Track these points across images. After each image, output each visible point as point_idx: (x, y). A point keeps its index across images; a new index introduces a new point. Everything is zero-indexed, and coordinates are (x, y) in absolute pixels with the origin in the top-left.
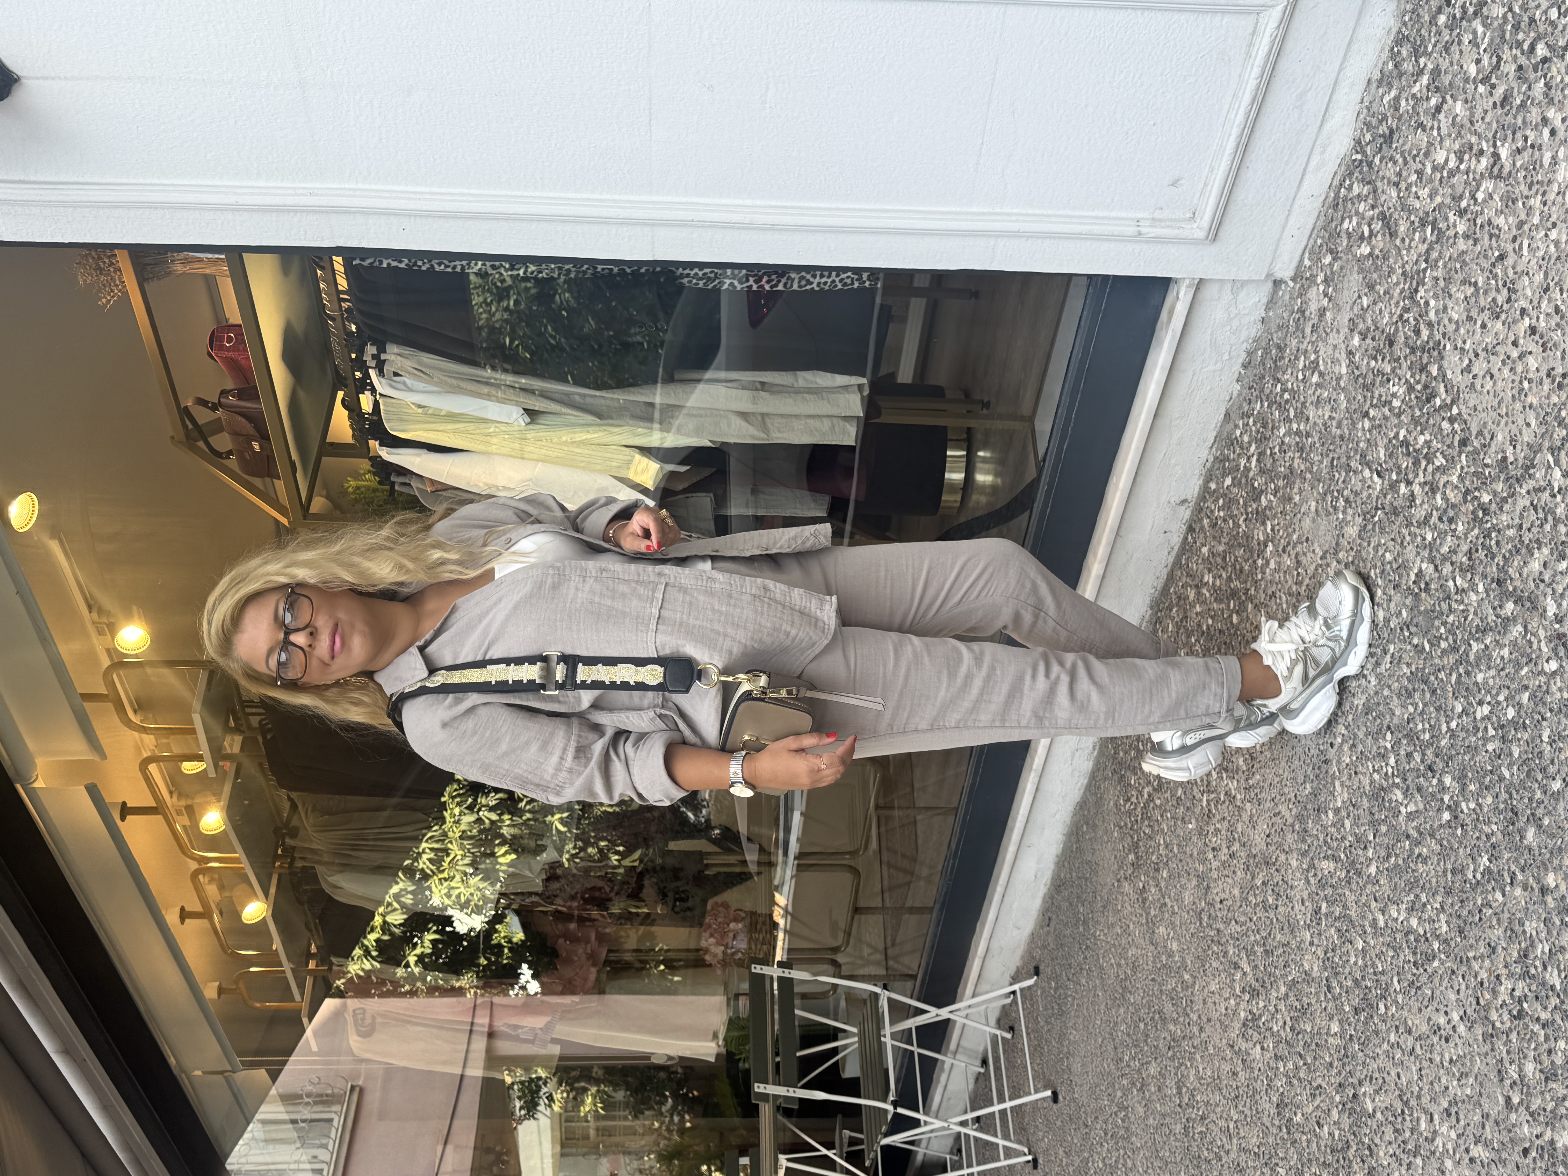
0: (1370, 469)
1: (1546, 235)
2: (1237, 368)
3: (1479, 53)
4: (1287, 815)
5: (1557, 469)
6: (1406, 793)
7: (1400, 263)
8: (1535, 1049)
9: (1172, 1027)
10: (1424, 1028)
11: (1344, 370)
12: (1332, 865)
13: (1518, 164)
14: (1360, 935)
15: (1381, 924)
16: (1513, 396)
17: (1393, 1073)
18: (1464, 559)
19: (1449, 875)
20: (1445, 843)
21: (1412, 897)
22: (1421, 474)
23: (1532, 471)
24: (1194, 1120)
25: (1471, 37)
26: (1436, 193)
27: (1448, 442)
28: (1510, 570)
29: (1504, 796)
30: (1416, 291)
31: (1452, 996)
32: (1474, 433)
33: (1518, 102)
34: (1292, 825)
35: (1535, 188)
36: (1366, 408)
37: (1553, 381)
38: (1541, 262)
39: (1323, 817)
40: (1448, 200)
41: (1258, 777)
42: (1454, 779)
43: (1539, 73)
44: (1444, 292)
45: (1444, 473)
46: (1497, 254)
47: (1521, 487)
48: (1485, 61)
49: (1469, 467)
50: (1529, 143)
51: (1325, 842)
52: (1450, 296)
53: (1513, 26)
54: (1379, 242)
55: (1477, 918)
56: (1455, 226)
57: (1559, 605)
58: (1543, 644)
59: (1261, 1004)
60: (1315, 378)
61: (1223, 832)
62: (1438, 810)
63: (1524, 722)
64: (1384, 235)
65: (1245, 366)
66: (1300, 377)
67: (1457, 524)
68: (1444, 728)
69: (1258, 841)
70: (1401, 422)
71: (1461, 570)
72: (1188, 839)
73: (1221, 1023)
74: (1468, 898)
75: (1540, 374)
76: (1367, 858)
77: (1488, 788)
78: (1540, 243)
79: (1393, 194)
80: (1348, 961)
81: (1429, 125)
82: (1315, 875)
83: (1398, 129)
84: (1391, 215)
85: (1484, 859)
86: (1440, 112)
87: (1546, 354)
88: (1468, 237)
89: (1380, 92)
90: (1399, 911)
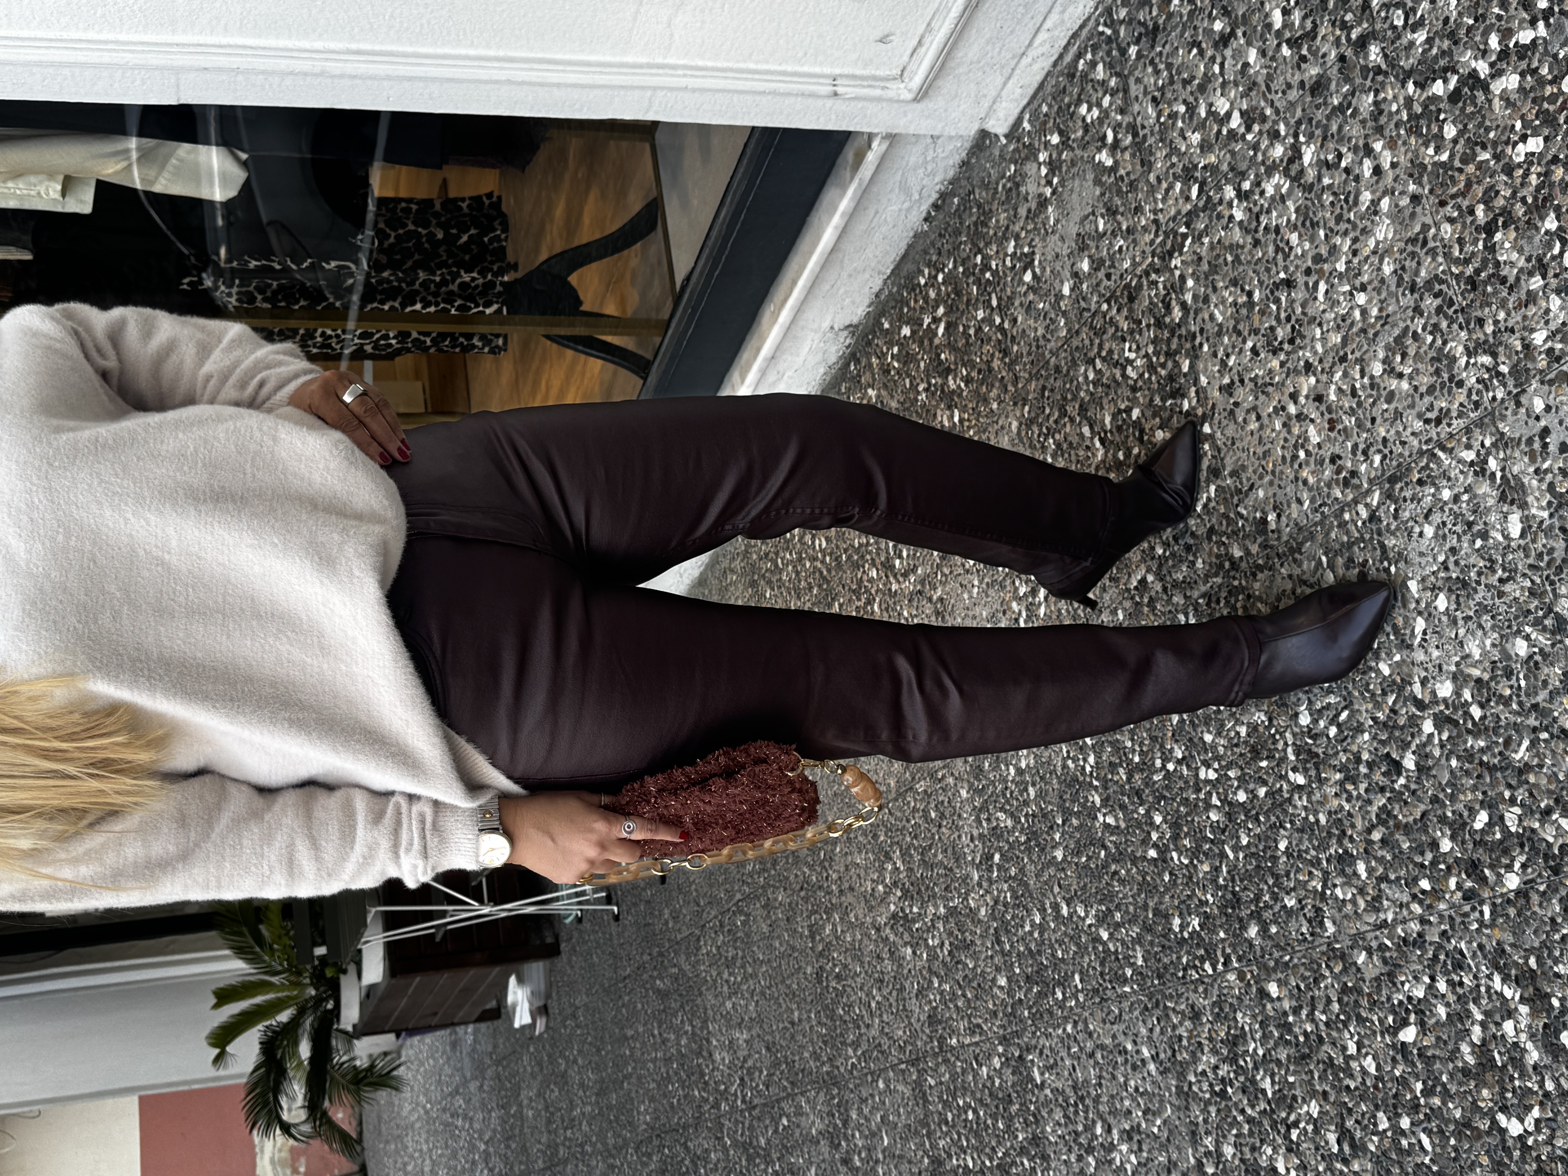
0: (1091, 427)
1: (1351, 294)
2: (925, 207)
5: (1331, 574)
6: (1105, 801)
7: (1151, 207)
8: (1237, 1136)
10: (1108, 1041)
11: (1066, 291)
12: (1009, 823)
13: (1326, 181)
14: (1038, 910)
15: (1065, 912)
16: (1284, 458)
17: (1068, 1062)
19: (1151, 913)
20: (1148, 878)
21: (1104, 908)
23: (1297, 557)
24: (829, 973)
26: (1210, 148)
29: (1225, 873)
30: (1171, 254)
31: (1144, 1031)
32: (1229, 469)
33: (1335, 102)
35: (1343, 226)
36: (1091, 354)
37: (1338, 472)
38: (1339, 321)
40: (1225, 167)
42: (1165, 821)
43: (1368, 83)
44: (1206, 278)
46: (1282, 275)
47: (1282, 565)
48: (1296, 18)
50: (1343, 164)
51: (1004, 794)
52: (1215, 288)
54: (1128, 164)
55: (1180, 974)
56: (1230, 205)
57: (1315, 721)
58: (1290, 750)
60: (1028, 277)
62: (1144, 841)
63: (1257, 815)
64: (1133, 156)
65: (935, 206)
66: (1008, 263)
67: (1196, 557)
68: (1158, 763)
70: (1135, 398)
73: (867, 901)
74: (1170, 948)
75: (1321, 452)
76: (1053, 839)
77: (1206, 854)
78: (1342, 298)
79: (1150, 110)
80: (1022, 927)
81: (1210, 53)
82: (988, 820)
83: (1164, 29)
84: (1145, 136)
85: (1196, 922)
86: (1226, 46)
87: (1332, 435)
88: (1247, 231)
90: (1087, 913)
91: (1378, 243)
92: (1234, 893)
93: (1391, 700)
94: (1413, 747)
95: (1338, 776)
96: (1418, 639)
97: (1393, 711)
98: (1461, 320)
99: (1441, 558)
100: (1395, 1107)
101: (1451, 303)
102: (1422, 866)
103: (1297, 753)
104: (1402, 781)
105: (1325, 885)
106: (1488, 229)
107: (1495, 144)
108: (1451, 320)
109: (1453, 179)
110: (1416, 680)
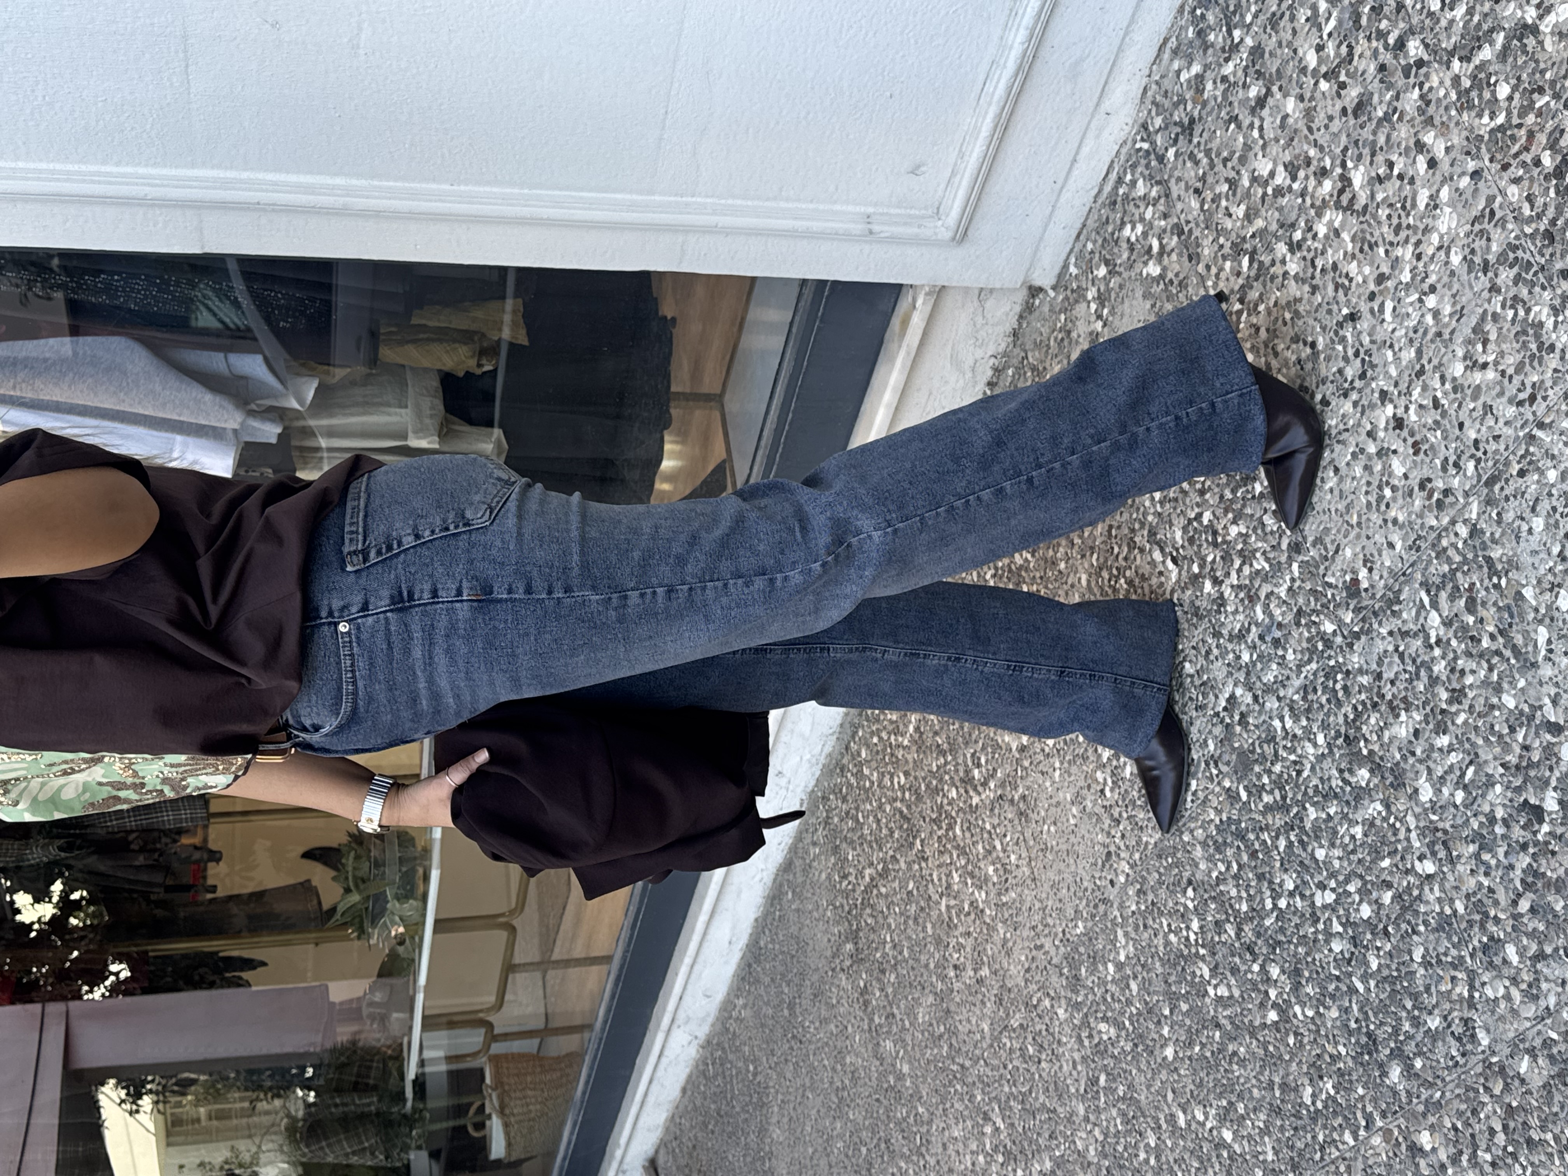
0: (1162, 550)
1: (1420, 300)
2: (981, 384)
3: (1321, 37)
4: (1053, 952)
5: (1434, 614)
6: (1214, 970)
9: (903, 1164)
12: (1113, 1032)
13: (1380, 197)
14: (1152, 1129)
15: (1182, 1122)
16: (1369, 504)
18: (1297, 697)
19: (1277, 1091)
20: (1271, 1048)
21: (1225, 1103)
22: (1234, 575)
23: (1396, 608)
25: (1309, 13)
26: (1257, 214)
27: (1273, 543)
28: (1364, 728)
29: (1356, 1012)
32: (1310, 539)
33: (1380, 114)
34: (1060, 967)
35: (1403, 234)
37: (1430, 497)
38: (1411, 334)
39: (1101, 968)
40: (1274, 227)
41: (1013, 895)
42: (1283, 972)
43: (1412, 80)
44: (1266, 346)
45: (1267, 580)
46: (1345, 311)
47: (1380, 624)
48: (1330, 50)
49: (1303, 581)
50: (1396, 172)
51: (1105, 1000)
52: (1276, 354)
53: (1373, 9)
54: (1176, 265)
55: (1318, 1157)
56: (1283, 262)
57: (1438, 791)
58: (1413, 835)
61: (968, 949)
62: (1261, 1003)
63: (1385, 928)
64: (1180, 255)
67: (1285, 649)
68: (1269, 904)
69: (1015, 973)
70: (1207, 502)
71: (1291, 709)
72: (921, 944)
74: (1304, 1128)
75: (1409, 482)
76: (1162, 1036)
77: (1333, 997)
78: (1410, 310)
79: (1193, 203)
80: (1137, 1156)
81: (1246, 123)
82: (1091, 1036)
83: (1200, 119)
84: (1190, 231)
85: (1328, 1085)
86: (1263, 107)
87: (1418, 459)
88: (1304, 281)
89: (1176, 65)
90: (1206, 1115)
91: (1441, 237)
92: (1369, 1035)
93: (1519, 736)
94: (1554, 783)
95: (1472, 848)
96: (1543, 652)
97: (1526, 748)
98: (1542, 280)
99: (1556, 550)
101: (1529, 265)
103: (1422, 835)
104: (1546, 828)
105: (1472, 988)
106: (1558, 173)
107: (1553, 83)
108: (1533, 284)
109: (1513, 138)
110: (1547, 701)
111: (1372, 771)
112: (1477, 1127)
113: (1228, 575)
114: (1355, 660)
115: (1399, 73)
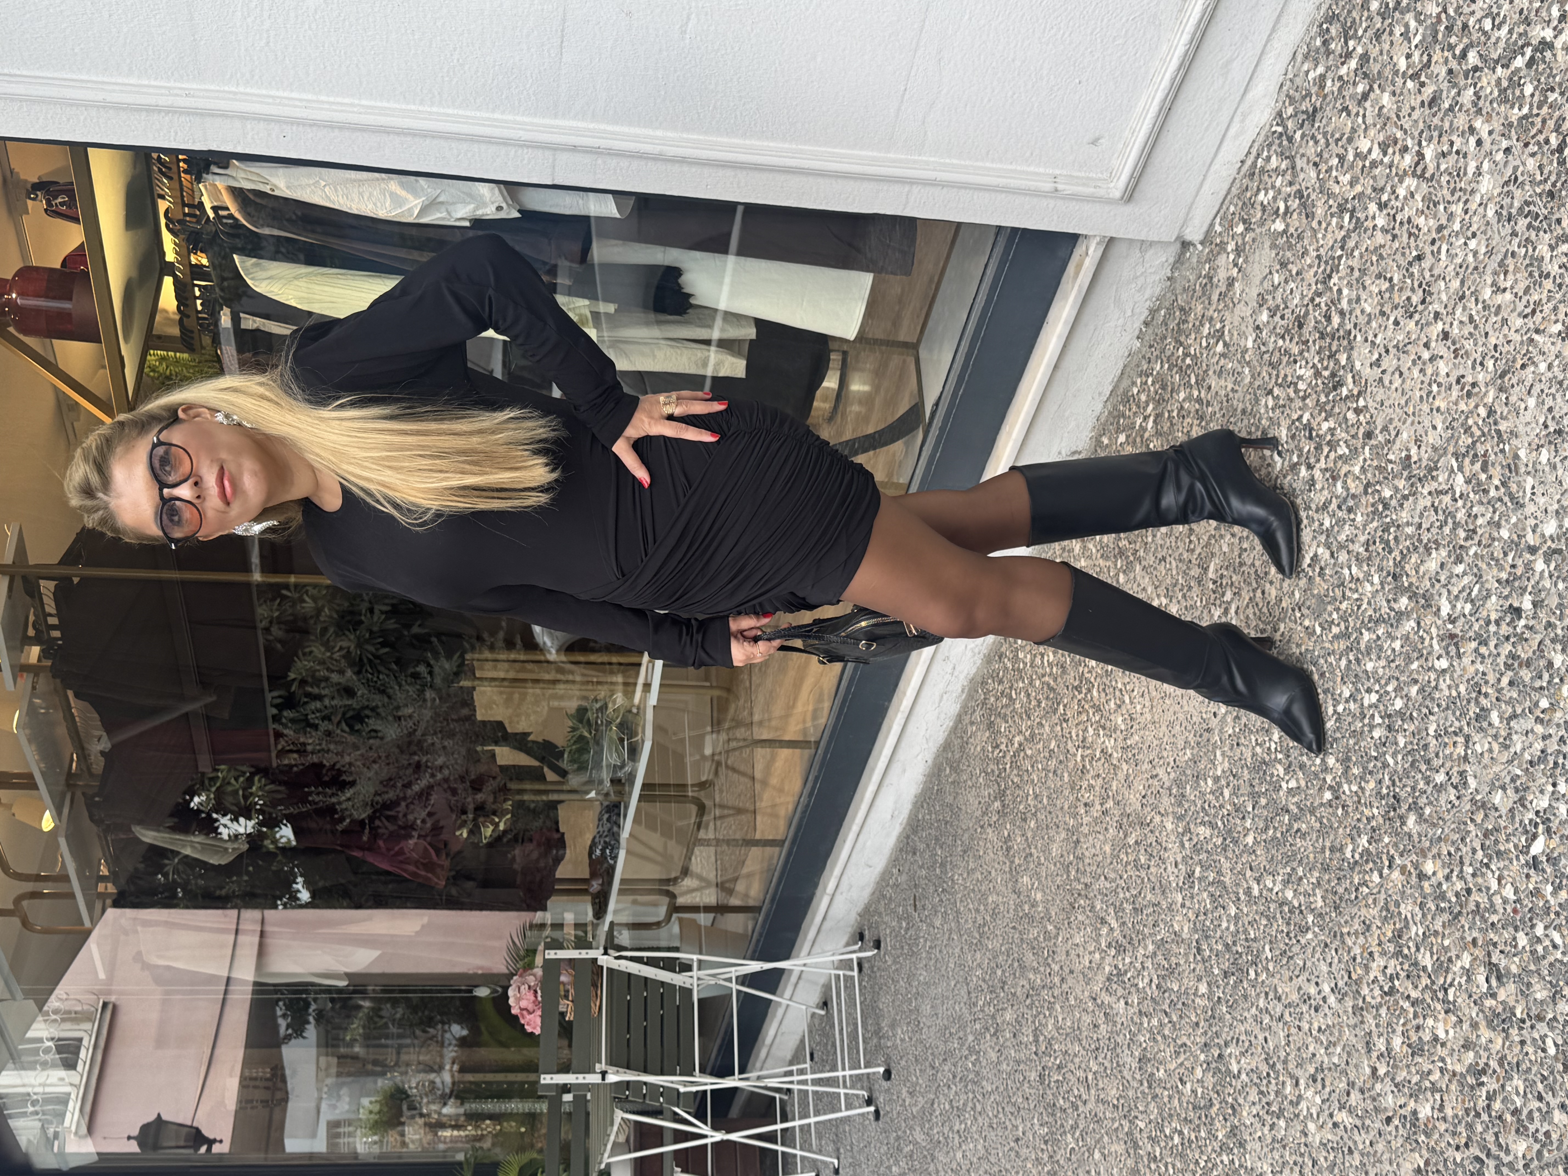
1: (1466, 244)
2: (1138, 324)
3: (1410, 48)
4: (1165, 778)
5: (1460, 475)
6: (1288, 769)
7: (1314, 247)
8: (1404, 1025)
9: (1031, 976)
10: (1294, 997)
11: (1250, 344)
12: (1208, 831)
13: (1443, 167)
14: (1233, 902)
15: (1256, 892)
16: (1421, 397)
17: (1261, 1037)
18: (1361, 550)
19: (1328, 853)
20: (1325, 821)
21: (1288, 870)
22: (1323, 460)
23: (1434, 473)
24: (1051, 1069)
25: (1403, 29)
26: (1357, 181)
27: (1353, 432)
28: (1407, 566)
29: (1387, 781)
30: (1330, 277)
31: (1324, 968)
32: (1379, 428)
33: (1447, 106)
34: (1170, 789)
35: (1457, 195)
36: (1270, 386)
37: (1462, 389)
38: (1458, 269)
39: (1202, 783)
40: (1369, 191)
41: (1137, 738)
42: (1338, 761)
43: (1470, 81)
44: (1358, 282)
45: (1345, 462)
46: (1415, 253)
47: (1423, 487)
48: (1416, 57)
49: (1372, 460)
50: (1455, 149)
51: (1203, 808)
52: (1364, 288)
53: (1447, 28)
54: (1296, 221)
55: (1353, 896)
56: (1374, 218)
57: (1453, 607)
58: (1435, 642)
59: (1127, 960)
60: (1220, 348)
61: (1097, 789)
62: (1320, 789)
63: (1411, 714)
64: (1300, 214)
65: (1146, 324)
66: (1204, 344)
67: (1356, 515)
69: (1133, 800)
70: (1306, 405)
71: (1357, 560)
72: (1058, 791)
73: (1084, 976)
74: (1345, 876)
75: (1449, 379)
76: (1245, 828)
77: (1371, 773)
78: (1458, 251)
79: (1312, 174)
80: (1220, 926)
81: (1354, 111)
82: (1191, 839)
83: (1321, 108)
84: (1308, 195)
85: (1364, 841)
86: (1366, 100)
87: (1456, 361)
88: (1387, 231)
89: (1305, 67)
90: (1274, 882)
91: (1482, 196)
92: (1395, 797)
93: (1510, 558)
95: (1474, 645)
96: (1529, 495)
97: (1513, 566)
98: (1545, 226)
99: (1542, 420)
100: (1531, 919)
101: (1537, 215)
102: (1541, 688)
103: (1441, 641)
104: (1522, 622)
105: (1467, 747)
106: (1560, 149)
107: (1560, 84)
108: (1538, 230)
109: (1532, 123)
110: (1529, 530)
111: (1410, 598)
112: (1464, 850)
113: (1318, 461)
114: (1404, 516)
115: (1461, 76)
